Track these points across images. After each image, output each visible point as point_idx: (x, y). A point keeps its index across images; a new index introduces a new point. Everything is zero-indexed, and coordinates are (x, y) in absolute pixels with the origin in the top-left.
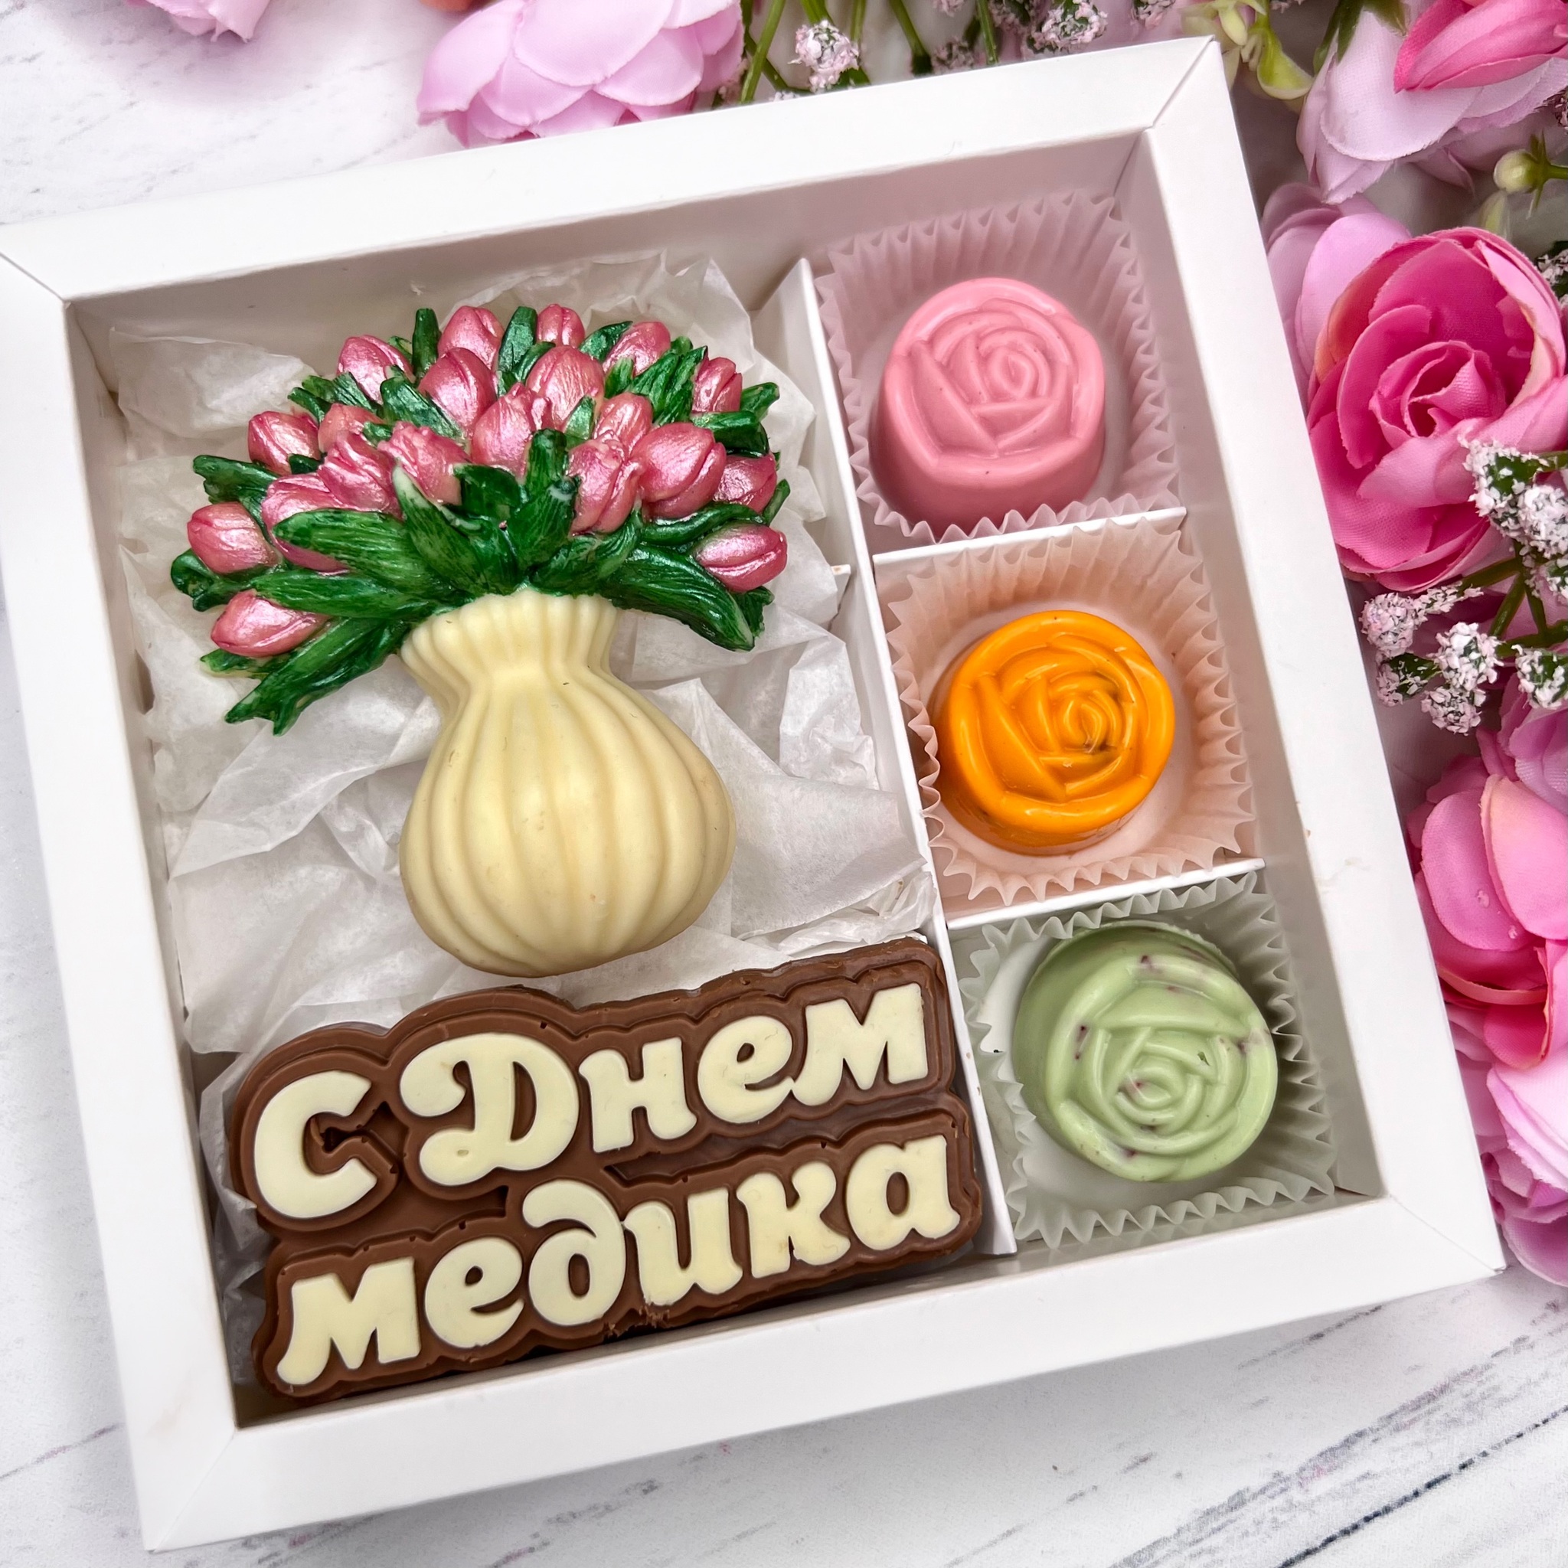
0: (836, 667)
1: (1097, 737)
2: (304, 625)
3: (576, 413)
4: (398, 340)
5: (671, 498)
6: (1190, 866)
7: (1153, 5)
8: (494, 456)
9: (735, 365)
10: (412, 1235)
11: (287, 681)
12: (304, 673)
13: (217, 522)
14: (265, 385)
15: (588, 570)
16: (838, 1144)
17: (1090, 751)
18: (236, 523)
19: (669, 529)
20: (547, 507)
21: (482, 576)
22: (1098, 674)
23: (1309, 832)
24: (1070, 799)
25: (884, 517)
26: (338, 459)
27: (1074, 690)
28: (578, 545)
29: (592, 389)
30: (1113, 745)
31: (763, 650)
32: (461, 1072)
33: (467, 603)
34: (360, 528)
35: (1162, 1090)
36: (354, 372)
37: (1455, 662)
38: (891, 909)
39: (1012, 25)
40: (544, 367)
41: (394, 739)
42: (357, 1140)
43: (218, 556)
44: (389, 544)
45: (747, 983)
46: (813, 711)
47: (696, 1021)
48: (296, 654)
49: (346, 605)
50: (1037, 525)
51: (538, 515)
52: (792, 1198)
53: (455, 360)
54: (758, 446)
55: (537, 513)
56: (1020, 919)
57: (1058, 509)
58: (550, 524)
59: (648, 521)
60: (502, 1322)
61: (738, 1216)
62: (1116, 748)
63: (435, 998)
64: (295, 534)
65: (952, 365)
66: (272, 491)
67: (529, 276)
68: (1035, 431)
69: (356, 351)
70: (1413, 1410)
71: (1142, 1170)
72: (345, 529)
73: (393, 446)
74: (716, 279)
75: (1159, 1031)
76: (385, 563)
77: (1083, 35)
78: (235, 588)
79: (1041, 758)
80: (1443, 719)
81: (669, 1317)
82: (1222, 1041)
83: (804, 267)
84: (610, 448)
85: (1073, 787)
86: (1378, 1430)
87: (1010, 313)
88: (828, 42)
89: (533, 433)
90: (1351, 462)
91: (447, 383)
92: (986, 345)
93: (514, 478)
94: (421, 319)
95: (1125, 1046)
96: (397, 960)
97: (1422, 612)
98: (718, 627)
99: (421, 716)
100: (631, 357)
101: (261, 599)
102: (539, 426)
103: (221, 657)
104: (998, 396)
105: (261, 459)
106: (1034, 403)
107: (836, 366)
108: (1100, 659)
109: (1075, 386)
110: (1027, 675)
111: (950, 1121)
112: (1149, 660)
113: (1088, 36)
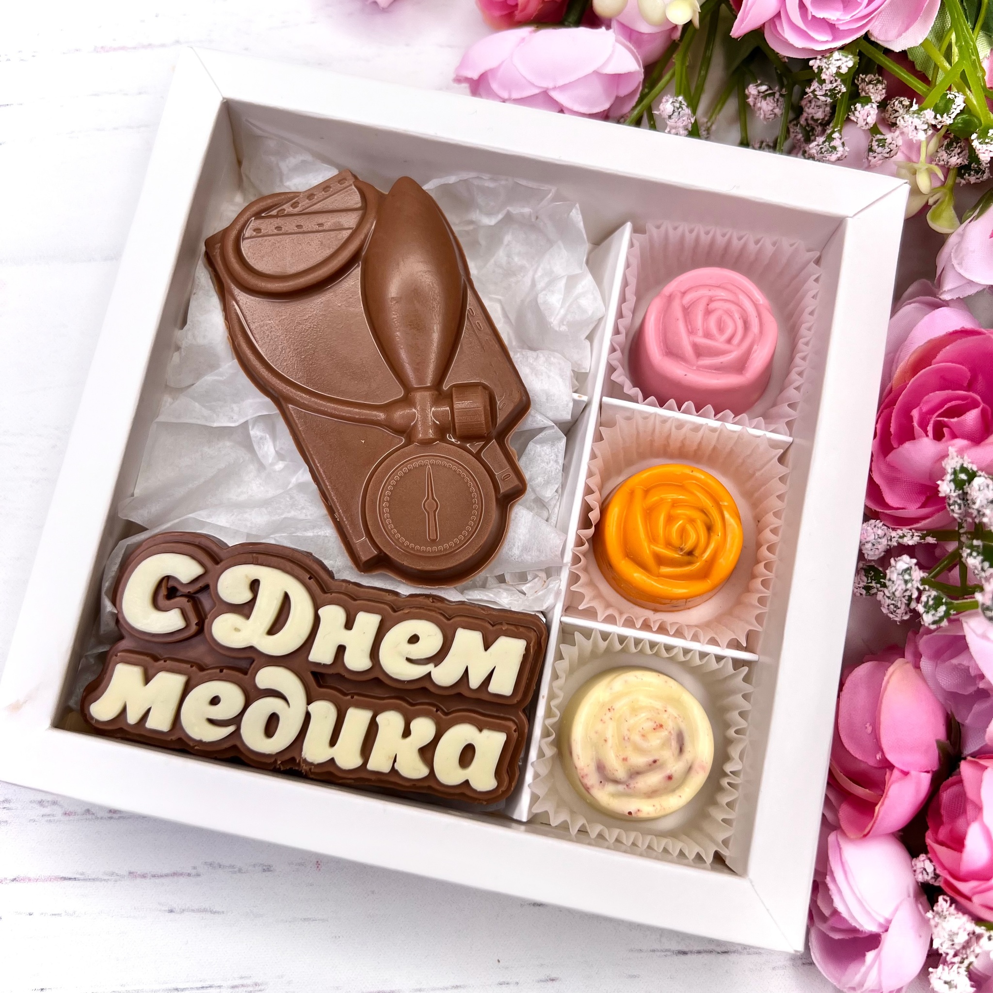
0: (556, 449)
1: (688, 546)
6: (714, 642)
7: (878, 153)
10: (192, 664)
16: (447, 714)
17: (682, 553)
22: (703, 511)
24: (660, 576)
25: (618, 377)
27: (685, 515)
30: (696, 555)
32: (255, 585)
42: (185, 600)
47: (395, 611)
50: (702, 416)
52: (407, 733)
57: (717, 411)
60: (221, 733)
61: (372, 730)
62: (697, 558)
65: (689, 309)
68: (722, 363)
74: (576, 216)
77: (831, 156)
79: (652, 546)
80: (887, 609)
81: (312, 770)
83: (628, 227)
85: (664, 569)
87: (734, 293)
88: (678, 109)
92: (713, 305)
104: (707, 335)
106: (726, 347)
107: (625, 284)
108: (708, 503)
109: (755, 347)
110: (663, 496)
111: (514, 727)
112: (738, 516)
113: (834, 157)
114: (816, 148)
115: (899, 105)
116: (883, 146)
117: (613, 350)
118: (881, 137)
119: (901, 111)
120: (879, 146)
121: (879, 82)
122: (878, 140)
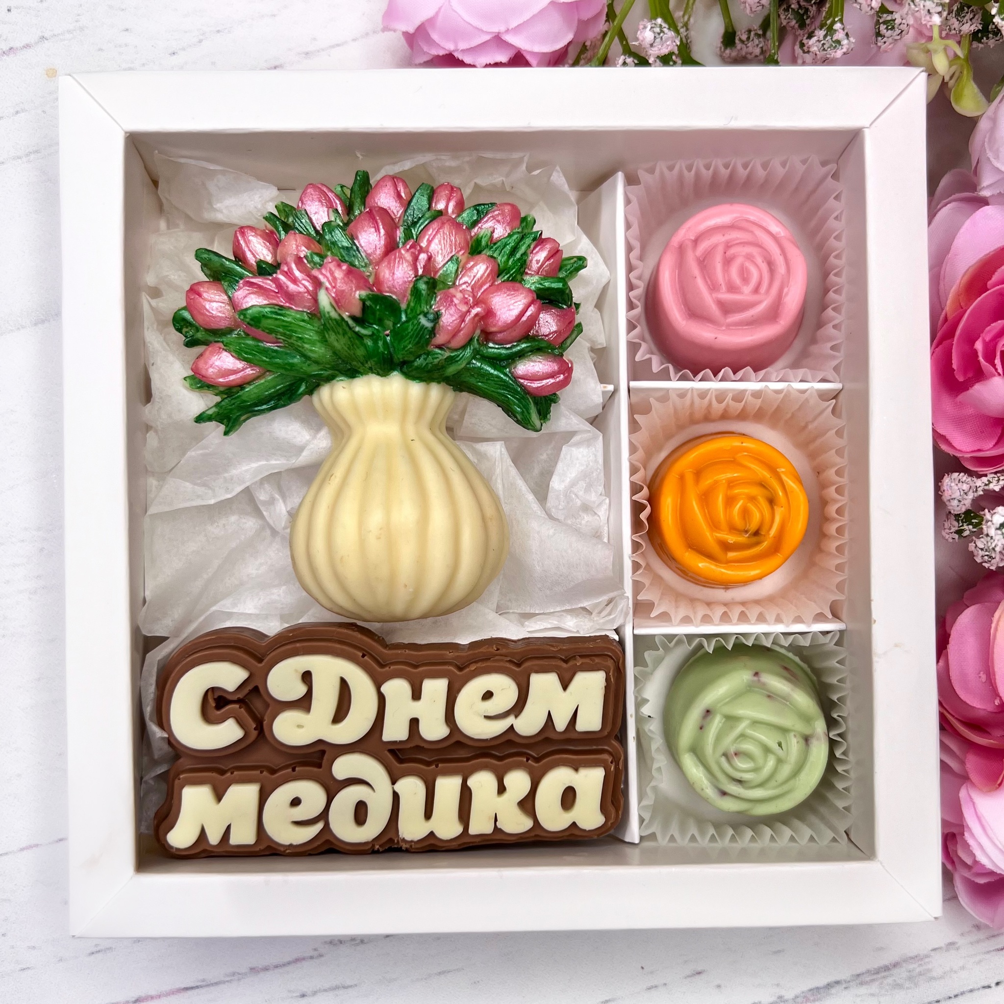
0: (594, 449)
1: (753, 527)
2: (252, 372)
3: (447, 265)
4: (342, 187)
5: (500, 332)
6: (798, 620)
7: (888, 38)
8: (388, 287)
9: (559, 245)
10: (261, 768)
11: (236, 404)
12: (248, 402)
13: (205, 295)
14: (252, 201)
15: (439, 369)
16: (537, 760)
17: (747, 535)
18: (217, 298)
19: (495, 350)
20: (417, 328)
21: (369, 362)
22: (762, 485)
23: (875, 621)
24: (728, 562)
25: (643, 356)
26: (286, 272)
27: (744, 493)
28: (434, 354)
29: (460, 250)
30: (762, 533)
31: (548, 432)
32: (307, 677)
33: (357, 377)
34: (294, 322)
35: (750, 760)
36: (308, 208)
37: (992, 532)
38: (600, 613)
39: (793, 28)
40: (431, 230)
41: (301, 449)
42: (237, 706)
43: (202, 317)
44: (311, 334)
45: (498, 649)
46: (573, 475)
47: (460, 669)
48: (244, 388)
49: (279, 366)
50: (741, 380)
51: (410, 332)
52: (502, 789)
53: (374, 216)
54: (565, 302)
55: (410, 330)
56: (681, 635)
57: (756, 370)
58: (417, 339)
59: (483, 343)
60: (309, 833)
61: (466, 795)
62: (764, 536)
63: (300, 621)
64: (252, 319)
65: (706, 262)
66: (241, 285)
67: (434, 157)
68: (752, 316)
69: (311, 194)
70: (874, 974)
71: (729, 805)
72: (284, 321)
73: (322, 274)
74: (559, 179)
75: (755, 723)
76: (306, 346)
77: (836, 52)
78: (211, 339)
79: (715, 534)
80: (980, 558)
81: (413, 847)
82: (795, 736)
83: (620, 177)
84: (464, 296)
85: (731, 555)
86: (849, 982)
87: (751, 232)
88: (659, 34)
89: (416, 277)
90: (957, 377)
91: (366, 231)
92: (732, 251)
93: (399, 304)
94: (358, 178)
95: (732, 728)
96: (281, 591)
97: (981, 488)
98: (519, 417)
99: (319, 439)
100: (491, 230)
101: (226, 351)
102: (420, 272)
103: (197, 380)
104: (732, 288)
105: (240, 258)
106: (755, 298)
107: (629, 248)
108: (764, 474)
109: (786, 290)
110: (715, 478)
111: (610, 760)
112: (799, 480)
113: (839, 53)
114: (815, 44)
116: (893, 28)
117: (631, 326)
118: (889, 18)
120: (887, 29)
122: (885, 22)
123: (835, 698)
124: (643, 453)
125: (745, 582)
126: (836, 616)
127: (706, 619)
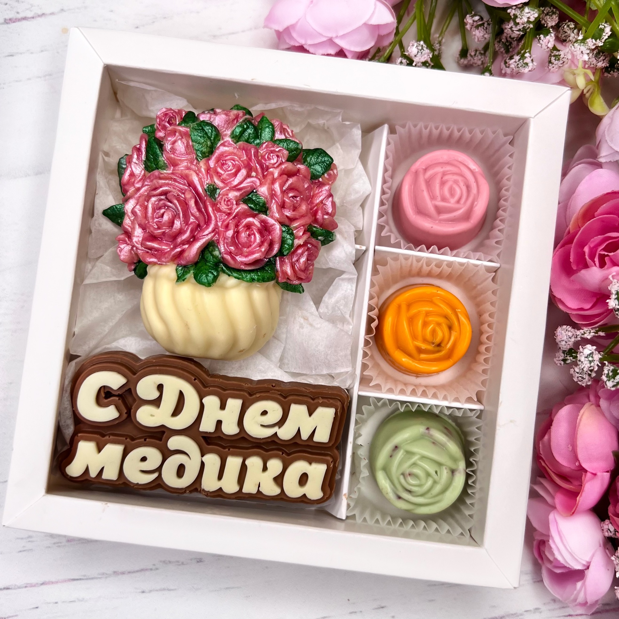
1: (438, 340)
6: (457, 400)
7: (555, 65)
17: (433, 345)
22: (446, 317)
24: (420, 360)
25: (386, 233)
27: (435, 321)
32: (160, 387)
35: (417, 479)
38: (339, 378)
39: (502, 52)
50: (442, 254)
56: (386, 399)
57: (452, 249)
62: (443, 347)
65: (430, 182)
68: (455, 216)
71: (402, 505)
75: (423, 457)
77: (524, 70)
79: (414, 342)
82: (446, 468)
83: (386, 127)
85: (423, 356)
87: (459, 168)
88: (421, 50)
90: (572, 266)
92: (446, 178)
95: (409, 459)
97: (579, 336)
104: (444, 199)
106: (457, 206)
107: (385, 170)
108: (449, 311)
109: (476, 203)
110: (419, 309)
111: (331, 460)
112: (468, 317)
113: (526, 70)
114: (513, 64)
115: (567, 28)
116: (559, 60)
117: (381, 215)
118: (557, 54)
119: (569, 32)
120: (555, 60)
121: (554, 13)
122: (555, 56)
123: (472, 449)
124: (378, 288)
125: (429, 374)
126: (479, 401)
127: (402, 392)
